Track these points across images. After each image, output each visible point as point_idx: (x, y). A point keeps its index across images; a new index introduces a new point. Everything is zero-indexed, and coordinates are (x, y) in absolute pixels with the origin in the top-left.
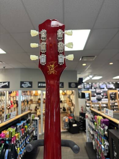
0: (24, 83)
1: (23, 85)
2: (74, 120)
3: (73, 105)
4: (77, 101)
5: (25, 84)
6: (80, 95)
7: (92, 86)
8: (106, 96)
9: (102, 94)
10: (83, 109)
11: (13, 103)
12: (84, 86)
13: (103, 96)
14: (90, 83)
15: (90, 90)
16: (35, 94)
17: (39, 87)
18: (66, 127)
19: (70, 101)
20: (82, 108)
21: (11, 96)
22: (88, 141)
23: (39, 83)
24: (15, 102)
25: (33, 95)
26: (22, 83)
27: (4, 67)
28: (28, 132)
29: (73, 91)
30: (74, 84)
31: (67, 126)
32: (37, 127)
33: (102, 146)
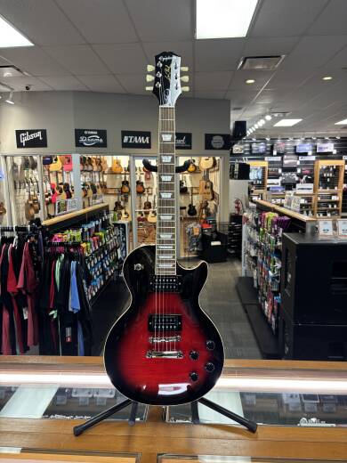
0: (86, 132)
1: (82, 139)
2: (216, 231)
3: (214, 196)
4: (225, 186)
5: (87, 136)
6: (236, 170)
7: (272, 147)
8: (310, 175)
9: (299, 171)
10: (240, 206)
11: (58, 188)
12: (251, 147)
13: (300, 176)
14: (268, 139)
15: (266, 158)
16: (111, 169)
17: (125, 145)
18: (193, 247)
20: (237, 202)
22: (243, 275)
23: (124, 133)
24: (62, 187)
25: (106, 171)
26: (79, 133)
27: (27, 88)
28: (105, 246)
29: (217, 158)
30: (221, 138)
31: (197, 246)
32: (125, 242)
33: (271, 273)
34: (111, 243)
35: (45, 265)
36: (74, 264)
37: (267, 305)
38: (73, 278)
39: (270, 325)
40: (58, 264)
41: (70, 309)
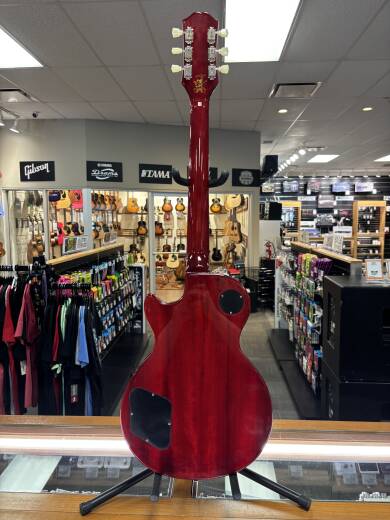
0: (99, 165)
1: (95, 173)
2: (244, 277)
3: (242, 238)
4: (255, 228)
5: (101, 168)
6: (267, 209)
7: (306, 186)
8: (348, 217)
9: (336, 212)
10: (272, 249)
11: (65, 228)
12: (282, 185)
13: (337, 218)
14: (301, 177)
15: (299, 198)
16: (126, 208)
17: (143, 180)
19: (233, 228)
20: (268, 245)
21: (56, 210)
22: (277, 327)
23: (142, 167)
24: (70, 226)
25: (121, 211)
26: (91, 165)
27: (34, 115)
28: (119, 292)
29: (245, 196)
30: (250, 174)
32: (141, 288)
33: (310, 323)
34: (125, 288)
35: (49, 311)
36: (82, 309)
37: (305, 361)
38: (82, 325)
39: (309, 384)
40: (64, 309)
41: (77, 363)
